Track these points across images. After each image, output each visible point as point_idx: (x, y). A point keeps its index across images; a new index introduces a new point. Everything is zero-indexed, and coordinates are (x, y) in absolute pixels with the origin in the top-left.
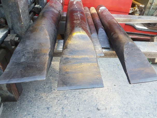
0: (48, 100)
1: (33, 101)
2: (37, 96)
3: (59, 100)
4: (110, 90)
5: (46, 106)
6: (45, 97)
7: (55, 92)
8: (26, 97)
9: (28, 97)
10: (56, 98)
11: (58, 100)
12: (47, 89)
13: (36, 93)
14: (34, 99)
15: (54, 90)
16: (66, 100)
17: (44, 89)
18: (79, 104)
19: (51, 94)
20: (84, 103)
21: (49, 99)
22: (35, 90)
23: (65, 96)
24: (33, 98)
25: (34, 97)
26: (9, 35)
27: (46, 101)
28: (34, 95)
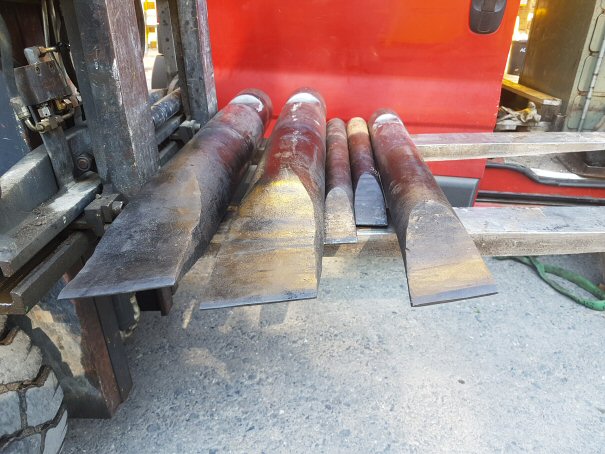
0: (214, 426)
1: (163, 428)
2: (179, 413)
3: (251, 429)
4: (440, 400)
5: (206, 446)
6: (204, 416)
7: (240, 399)
8: (143, 415)
9: (149, 414)
10: (243, 422)
11: (249, 426)
12: (214, 388)
13: (175, 401)
14: (168, 421)
15: (238, 392)
16: (276, 430)
17: (204, 388)
18: (324, 444)
19: (227, 405)
20: (342, 442)
21: (219, 424)
22: (175, 393)
23: (275, 416)
24: (164, 418)
25: (169, 413)
26: (98, 196)
27: (208, 428)
28: (168, 407)
